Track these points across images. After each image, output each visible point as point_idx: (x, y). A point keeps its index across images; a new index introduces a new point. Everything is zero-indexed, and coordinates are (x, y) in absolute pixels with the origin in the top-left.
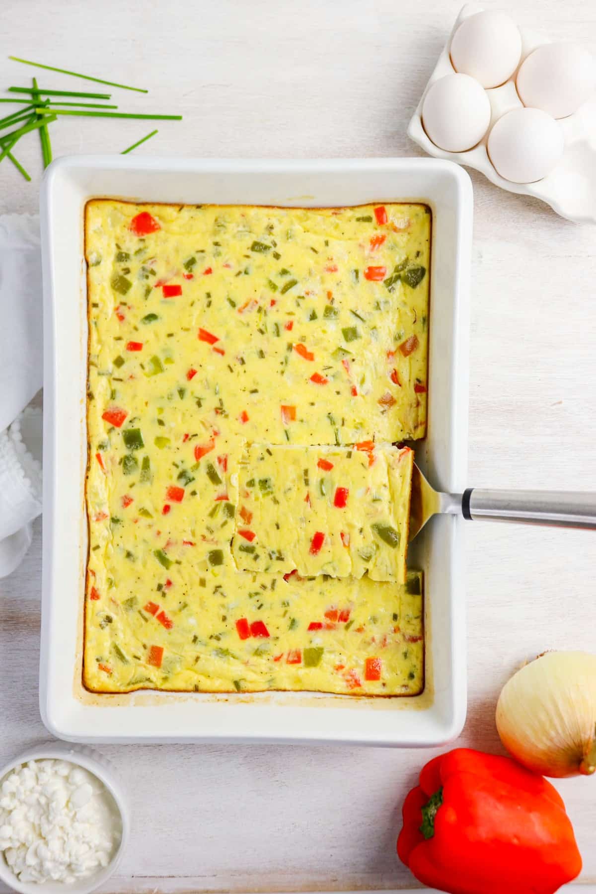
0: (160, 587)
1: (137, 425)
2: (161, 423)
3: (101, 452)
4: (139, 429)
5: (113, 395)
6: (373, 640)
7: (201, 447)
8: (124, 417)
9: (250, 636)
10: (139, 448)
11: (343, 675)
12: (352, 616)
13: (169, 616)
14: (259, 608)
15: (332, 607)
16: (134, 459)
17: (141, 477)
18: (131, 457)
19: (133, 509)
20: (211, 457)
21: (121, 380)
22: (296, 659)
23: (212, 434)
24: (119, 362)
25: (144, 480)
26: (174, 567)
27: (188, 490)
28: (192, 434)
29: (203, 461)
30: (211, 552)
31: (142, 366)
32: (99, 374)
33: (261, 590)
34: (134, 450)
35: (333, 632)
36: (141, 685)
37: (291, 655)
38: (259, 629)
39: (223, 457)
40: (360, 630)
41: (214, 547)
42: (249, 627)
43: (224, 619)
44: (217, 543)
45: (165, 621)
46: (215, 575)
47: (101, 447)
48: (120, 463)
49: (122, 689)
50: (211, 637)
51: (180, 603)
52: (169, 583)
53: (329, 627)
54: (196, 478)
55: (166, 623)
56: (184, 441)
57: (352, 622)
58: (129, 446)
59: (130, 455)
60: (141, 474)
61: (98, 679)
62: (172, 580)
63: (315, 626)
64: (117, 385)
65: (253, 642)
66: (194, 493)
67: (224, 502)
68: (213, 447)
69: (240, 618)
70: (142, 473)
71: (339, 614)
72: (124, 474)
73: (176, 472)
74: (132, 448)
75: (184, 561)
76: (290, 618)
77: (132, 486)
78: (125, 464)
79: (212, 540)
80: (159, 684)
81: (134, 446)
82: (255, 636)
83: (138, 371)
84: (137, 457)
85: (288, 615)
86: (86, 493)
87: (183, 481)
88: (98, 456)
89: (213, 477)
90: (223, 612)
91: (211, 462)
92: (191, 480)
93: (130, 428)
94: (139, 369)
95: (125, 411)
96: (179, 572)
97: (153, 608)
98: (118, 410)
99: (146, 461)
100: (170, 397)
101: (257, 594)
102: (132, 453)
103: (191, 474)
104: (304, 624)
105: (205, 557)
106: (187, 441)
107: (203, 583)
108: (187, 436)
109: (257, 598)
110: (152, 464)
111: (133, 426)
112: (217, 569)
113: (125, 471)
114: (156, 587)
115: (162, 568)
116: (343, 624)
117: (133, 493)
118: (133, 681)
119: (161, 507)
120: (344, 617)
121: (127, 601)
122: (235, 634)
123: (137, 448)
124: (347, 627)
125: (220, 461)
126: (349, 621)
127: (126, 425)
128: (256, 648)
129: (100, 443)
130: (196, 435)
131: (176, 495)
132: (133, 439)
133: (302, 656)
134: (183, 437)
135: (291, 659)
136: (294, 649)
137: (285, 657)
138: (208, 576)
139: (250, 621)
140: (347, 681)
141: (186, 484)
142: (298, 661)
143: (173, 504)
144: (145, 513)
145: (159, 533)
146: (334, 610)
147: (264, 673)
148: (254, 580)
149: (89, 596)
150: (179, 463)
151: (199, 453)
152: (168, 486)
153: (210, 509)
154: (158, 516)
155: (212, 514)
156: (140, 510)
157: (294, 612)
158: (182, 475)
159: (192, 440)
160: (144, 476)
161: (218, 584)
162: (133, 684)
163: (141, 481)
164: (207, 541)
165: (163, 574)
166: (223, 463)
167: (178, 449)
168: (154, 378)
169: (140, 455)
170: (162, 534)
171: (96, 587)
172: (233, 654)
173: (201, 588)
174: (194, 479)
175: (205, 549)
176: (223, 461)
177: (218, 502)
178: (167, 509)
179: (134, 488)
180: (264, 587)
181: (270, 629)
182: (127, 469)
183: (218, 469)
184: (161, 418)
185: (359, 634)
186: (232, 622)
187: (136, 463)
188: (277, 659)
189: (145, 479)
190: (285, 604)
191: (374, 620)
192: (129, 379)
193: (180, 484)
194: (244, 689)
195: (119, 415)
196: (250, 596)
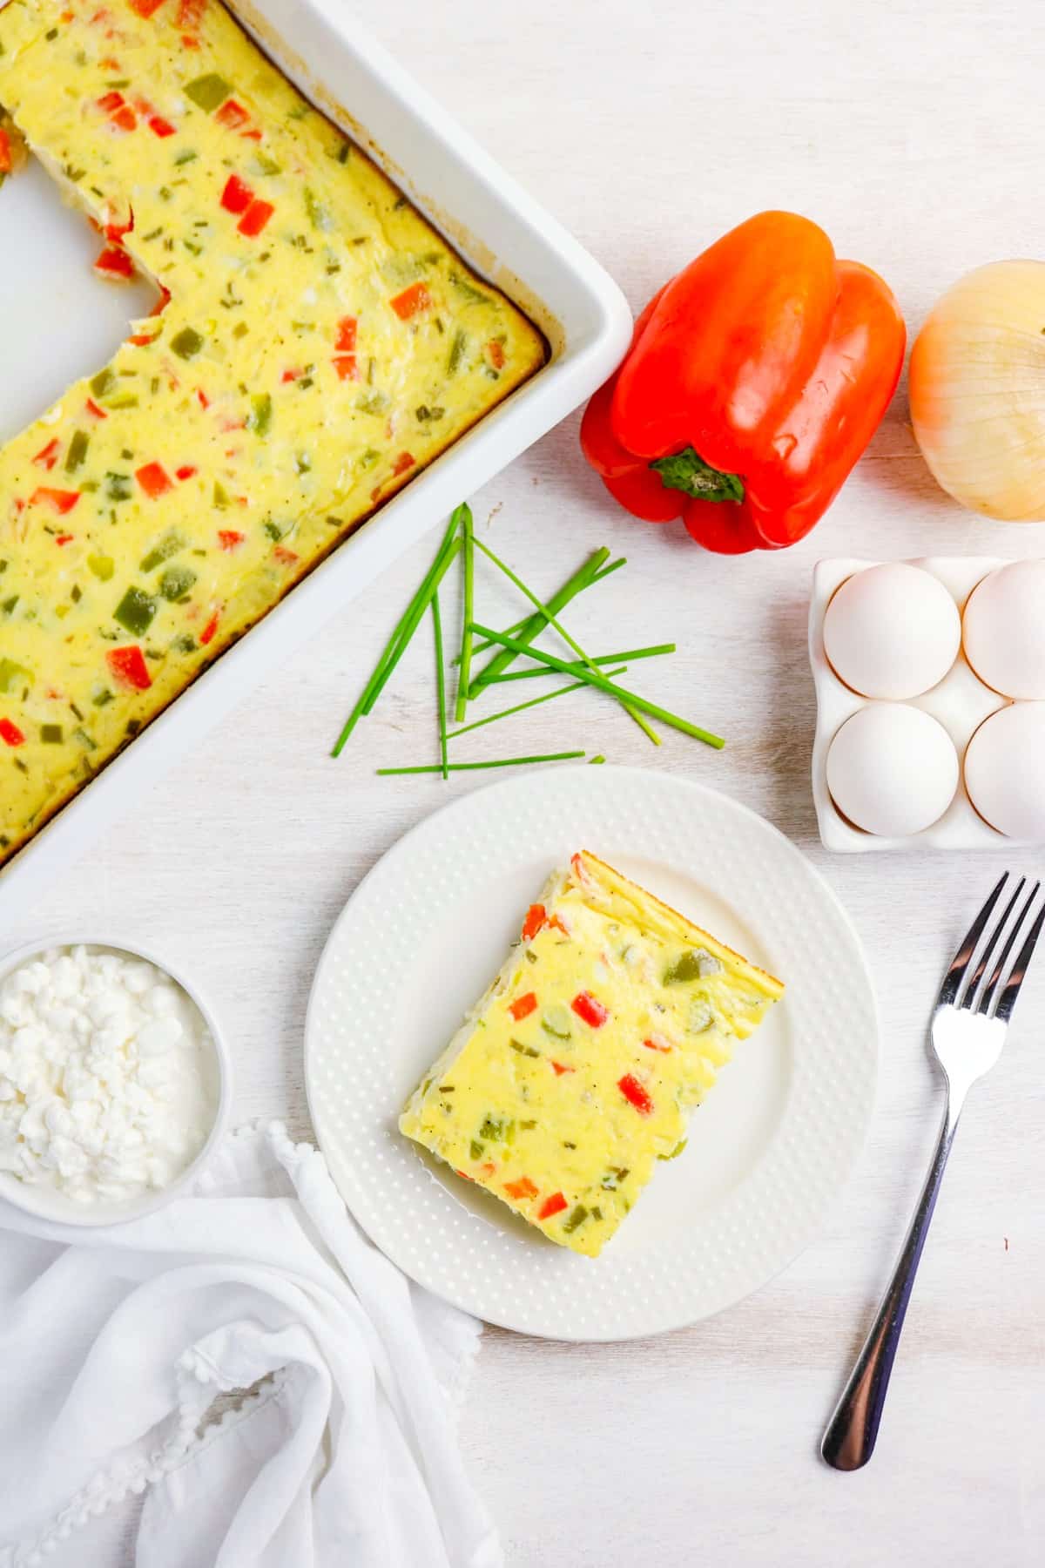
0: (307, 383)
1: (113, 625)
2: (76, 594)
3: (197, 641)
4: (114, 617)
5: (106, 698)
6: (110, 35)
7: (57, 507)
8: (119, 654)
9: (257, 201)
10: (139, 592)
11: (196, 28)
12: (103, 92)
13: (336, 336)
14: (204, 224)
15: (113, 129)
16: (162, 585)
17: (176, 550)
18: (163, 592)
19: (233, 522)
20: (59, 480)
21: (73, 707)
22: (232, 112)
23: (25, 509)
24: (52, 734)
25: (177, 544)
26: (257, 389)
27: (131, 468)
28: (51, 535)
29: (72, 486)
30: (186, 358)
31: (25, 695)
32: (94, 746)
33: (179, 245)
34: (149, 597)
35: (149, 97)
36: (472, 284)
37: (235, 122)
38: (235, 197)
39: (43, 464)
40: (113, 65)
41: (175, 359)
42: (245, 213)
43: (265, 257)
44: (165, 361)
45: (347, 335)
46: (215, 325)
47: (189, 646)
48: (187, 600)
49: (500, 303)
50: (309, 251)
51: (300, 337)
52: (288, 377)
53: (145, 107)
54: (105, 472)
55: (350, 330)
56: (70, 538)
57: (112, 85)
58: (152, 609)
59: (162, 595)
60: (172, 554)
61: (521, 350)
62: (281, 376)
63: (162, 128)
64: (86, 707)
65: (262, 189)
66: (127, 455)
67: (98, 403)
68: (43, 491)
69: (244, 238)
70: (169, 556)
71: (116, 111)
72: (195, 579)
73: (122, 508)
74: (148, 602)
75: (234, 384)
76: (179, 171)
77: (202, 553)
78: (181, 590)
79: (166, 370)
80: (447, 261)
81: (144, 602)
82: (251, 195)
83: (37, 693)
84: (156, 584)
85: (179, 178)
86: (271, 608)
87: (125, 486)
88: (206, 638)
89: (79, 449)
90: (257, 267)
91: (64, 473)
92: (116, 478)
93: (124, 631)
94: (33, 694)
95: (107, 658)
96: (257, 377)
97: (345, 366)
98: (116, 670)
99: (148, 565)
100: (31, 615)
101: (189, 246)
102: (157, 595)
103: (106, 485)
104: (172, 144)
105: (200, 359)
106: (66, 534)
107: (241, 331)
108: (61, 541)
109: (195, 242)
110: (145, 552)
111: (119, 629)
112: (202, 329)
113: (190, 582)
114: (311, 389)
115: (276, 405)
116: (124, 93)
117: (211, 541)
118: (475, 299)
119: (190, 483)
120: (113, 101)
121: (371, 412)
122: (273, 223)
123: (143, 595)
124: (124, 84)
125: (51, 463)
126: (113, 90)
127: (128, 640)
128: (268, 178)
129: (185, 652)
130: (47, 529)
131: (153, 478)
132: (135, 612)
133: (221, 106)
134: (68, 545)
135: (237, 118)
136: (222, 127)
137: (245, 128)
138: (225, 333)
139: (234, 220)
140: (198, 15)
141: (125, 478)
142: (232, 106)
143: (170, 470)
144: (220, 498)
145: (230, 454)
146: (115, 124)
147: (293, 136)
148: (171, 266)
149: (412, 469)
150: (107, 518)
151: (67, 502)
152: (151, 500)
153: (127, 411)
154: (207, 477)
155: (132, 403)
156: (223, 509)
157: (165, 174)
158: (120, 495)
159: (59, 528)
160: (171, 548)
161: (223, 310)
162: (479, 295)
163: (182, 545)
164: (174, 377)
165: (284, 395)
166: (50, 456)
167: (88, 536)
168: (26, 664)
169: (148, 584)
170: (228, 448)
171: (391, 472)
172: (306, 201)
173: (250, 325)
174: (109, 474)
175: (191, 371)
176: (47, 455)
177: (105, 410)
178: (184, 474)
179: (202, 547)
180: (169, 245)
181: (221, 183)
182: (185, 581)
183: (62, 455)
184: (70, 602)
185: (120, 61)
186: (260, 243)
187: (165, 577)
188: (256, 135)
189: (173, 542)
190: (165, 194)
191: (81, 59)
192: (61, 697)
193: (134, 486)
194: (339, 139)
195: (120, 663)
196: (198, 251)
